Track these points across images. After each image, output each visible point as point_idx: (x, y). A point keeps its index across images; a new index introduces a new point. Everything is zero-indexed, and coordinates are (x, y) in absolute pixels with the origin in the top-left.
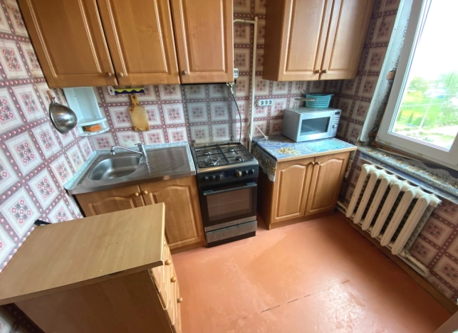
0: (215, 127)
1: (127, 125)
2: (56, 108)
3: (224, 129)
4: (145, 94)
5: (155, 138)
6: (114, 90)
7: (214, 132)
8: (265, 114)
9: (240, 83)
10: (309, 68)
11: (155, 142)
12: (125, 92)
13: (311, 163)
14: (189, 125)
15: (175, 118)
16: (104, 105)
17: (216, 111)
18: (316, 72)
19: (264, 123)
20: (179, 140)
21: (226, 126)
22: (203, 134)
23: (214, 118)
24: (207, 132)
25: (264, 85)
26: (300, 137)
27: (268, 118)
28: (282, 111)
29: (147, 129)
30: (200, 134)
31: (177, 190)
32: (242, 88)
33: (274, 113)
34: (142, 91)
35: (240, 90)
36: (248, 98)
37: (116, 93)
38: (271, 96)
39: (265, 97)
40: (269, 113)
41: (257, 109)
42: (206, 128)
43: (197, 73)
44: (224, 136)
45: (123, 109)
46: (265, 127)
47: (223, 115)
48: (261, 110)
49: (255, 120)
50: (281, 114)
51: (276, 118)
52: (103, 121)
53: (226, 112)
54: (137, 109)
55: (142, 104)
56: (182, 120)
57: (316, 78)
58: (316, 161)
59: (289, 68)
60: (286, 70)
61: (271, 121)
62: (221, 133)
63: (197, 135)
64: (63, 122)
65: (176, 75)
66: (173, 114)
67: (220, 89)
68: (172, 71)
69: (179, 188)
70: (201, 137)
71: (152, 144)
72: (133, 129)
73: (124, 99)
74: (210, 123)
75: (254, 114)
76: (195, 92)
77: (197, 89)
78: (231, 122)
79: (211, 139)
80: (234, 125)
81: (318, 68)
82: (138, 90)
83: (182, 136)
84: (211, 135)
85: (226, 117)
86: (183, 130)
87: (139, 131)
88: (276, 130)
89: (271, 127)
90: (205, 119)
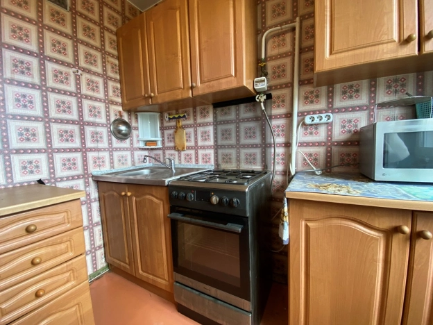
0: (243, 152)
1: (172, 144)
3: (255, 154)
4: (186, 119)
5: (188, 158)
6: (168, 116)
7: (243, 157)
8: (321, 135)
9: (279, 97)
11: (188, 162)
12: (174, 118)
14: (217, 147)
15: (206, 139)
16: (162, 129)
17: (246, 133)
18: (408, 40)
19: (321, 151)
21: (258, 151)
22: (230, 159)
23: (243, 141)
24: (234, 157)
25: (317, 96)
27: (329, 144)
28: (356, 133)
29: (183, 150)
30: (227, 159)
32: (281, 104)
33: (338, 134)
36: (289, 116)
37: (169, 119)
38: (331, 109)
39: (320, 112)
40: (329, 136)
41: (306, 129)
44: (255, 163)
45: (171, 131)
47: (254, 137)
48: (314, 131)
50: (356, 137)
51: (346, 143)
53: (258, 134)
54: (179, 130)
55: (183, 127)
56: (211, 142)
61: (335, 149)
62: (250, 160)
66: (205, 136)
68: (186, 86)
70: (227, 162)
72: (175, 148)
73: (173, 123)
75: (298, 135)
77: (227, 111)
78: (265, 146)
79: (238, 165)
80: (268, 150)
82: (182, 116)
83: (209, 159)
84: (238, 160)
85: (258, 140)
86: (211, 152)
87: (178, 150)
89: (336, 160)
90: (233, 141)
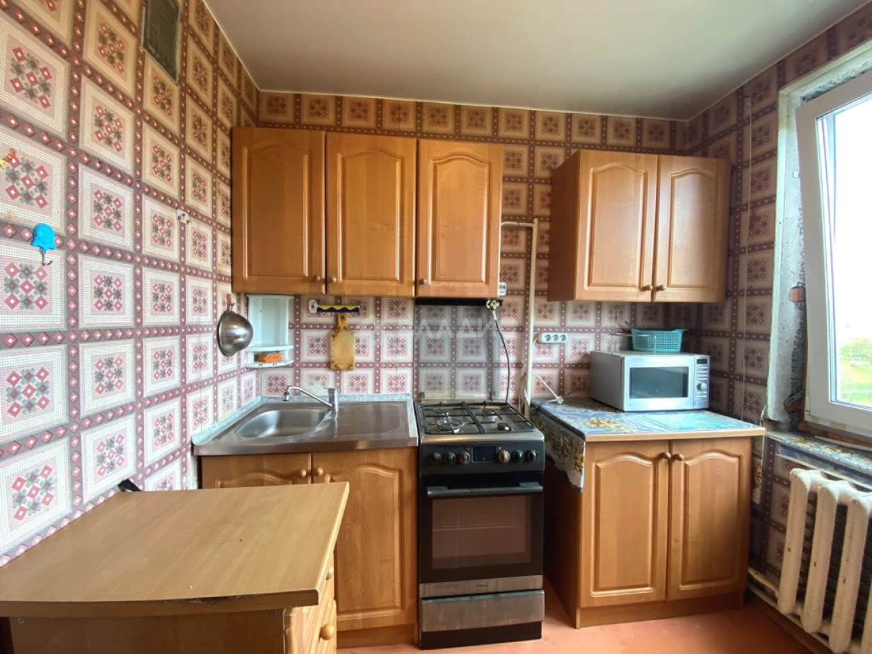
0: (461, 373)
1: (321, 358)
2: (230, 317)
3: (478, 377)
4: (359, 314)
5: (358, 383)
6: (316, 306)
7: (460, 380)
8: (554, 357)
9: (509, 305)
10: (630, 282)
11: (358, 390)
12: (331, 310)
13: (662, 456)
14: (417, 365)
15: (397, 352)
16: (297, 327)
17: (467, 347)
18: (645, 289)
19: (554, 373)
20: (397, 389)
21: (482, 373)
22: (440, 383)
23: (461, 357)
24: (446, 380)
25: (551, 311)
26: (629, 403)
27: (562, 366)
28: (586, 355)
29: (349, 368)
30: (435, 383)
31: (377, 476)
32: (512, 313)
33: (571, 357)
34: (356, 310)
35: (509, 316)
36: (522, 329)
37: (320, 310)
38: (563, 327)
39: (554, 329)
40: (562, 357)
41: (539, 348)
42: (445, 373)
43: (442, 284)
44: (477, 389)
45: (322, 334)
46: (555, 381)
47: (478, 353)
48: (547, 350)
49: (535, 366)
50: (585, 361)
51: (576, 366)
52: (287, 348)
53: (483, 349)
54: (342, 335)
55: (352, 328)
56: (408, 357)
57: (645, 297)
58: (674, 452)
59: (594, 281)
60: (589, 283)
61: (567, 372)
62: (472, 384)
63: (429, 383)
64: (231, 339)
65: (410, 285)
66: (396, 346)
67: (475, 313)
68: (406, 279)
69: (382, 472)
70: (434, 389)
71: (351, 394)
72: (328, 365)
73: (328, 319)
74: (454, 364)
75: (533, 356)
76: (436, 315)
77: (438, 312)
78: (492, 366)
79: (453, 393)
80: (496, 371)
81: (647, 281)
82: (351, 308)
83: (403, 384)
84: (453, 385)
85: (482, 357)
86: (408, 373)
87: (337, 370)
88: (579, 389)
89: (568, 383)
90: (446, 357)
